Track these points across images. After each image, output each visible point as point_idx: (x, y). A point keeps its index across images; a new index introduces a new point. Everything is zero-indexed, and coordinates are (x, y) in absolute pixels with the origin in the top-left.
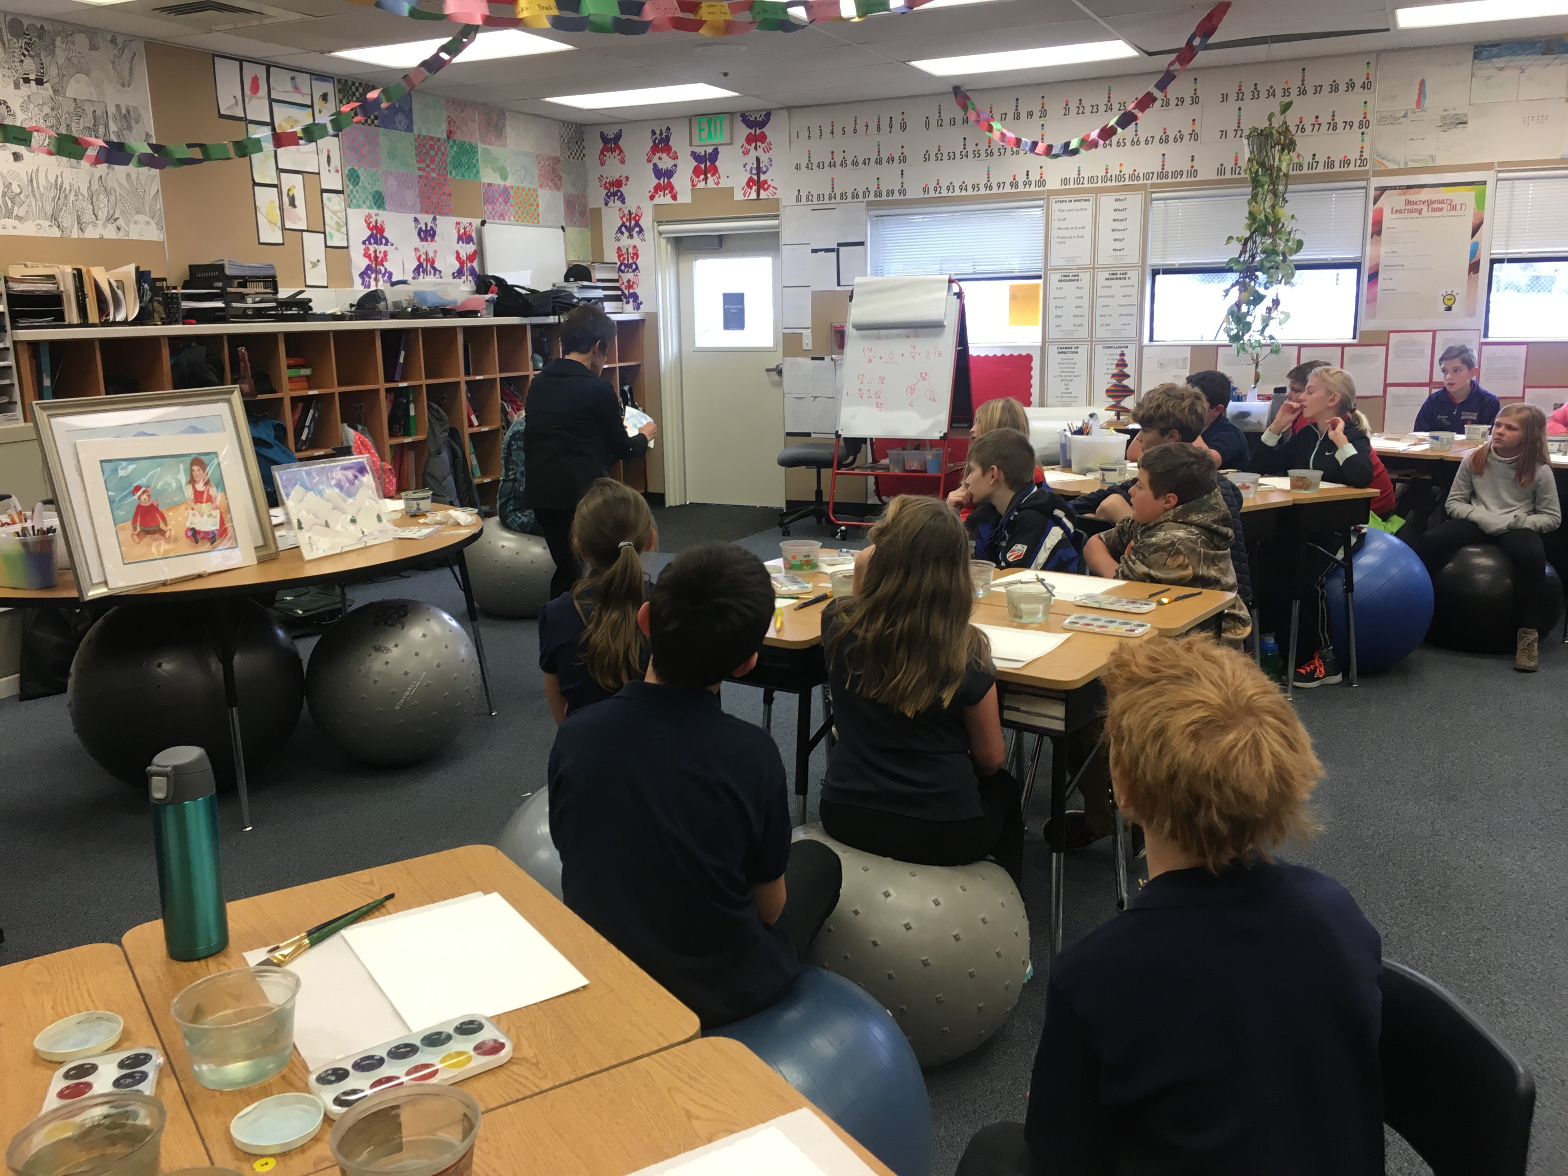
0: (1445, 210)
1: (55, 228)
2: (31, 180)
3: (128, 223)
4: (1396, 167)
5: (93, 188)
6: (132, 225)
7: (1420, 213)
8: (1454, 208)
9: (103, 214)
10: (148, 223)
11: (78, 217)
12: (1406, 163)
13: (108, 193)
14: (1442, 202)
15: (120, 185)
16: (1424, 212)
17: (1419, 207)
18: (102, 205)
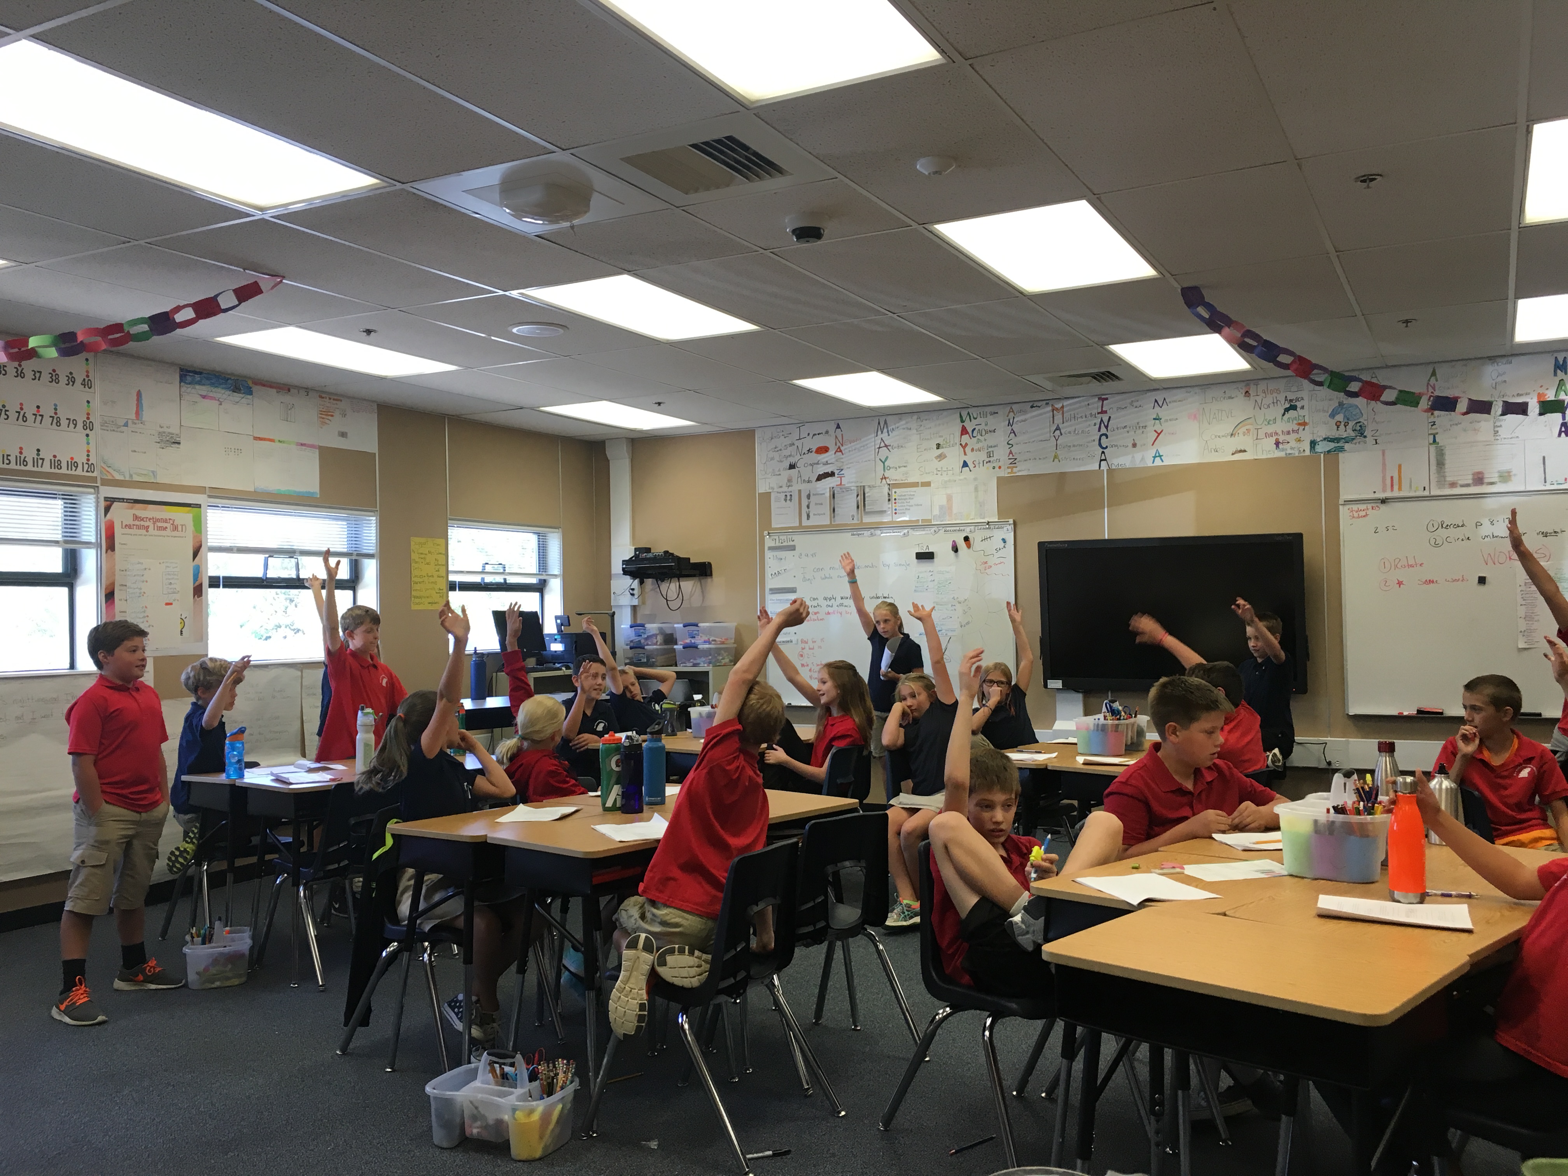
0: (168, 529)
4: (122, 478)
7: (147, 531)
8: (175, 528)
12: (131, 476)
14: (166, 521)
16: (151, 529)
17: (146, 524)
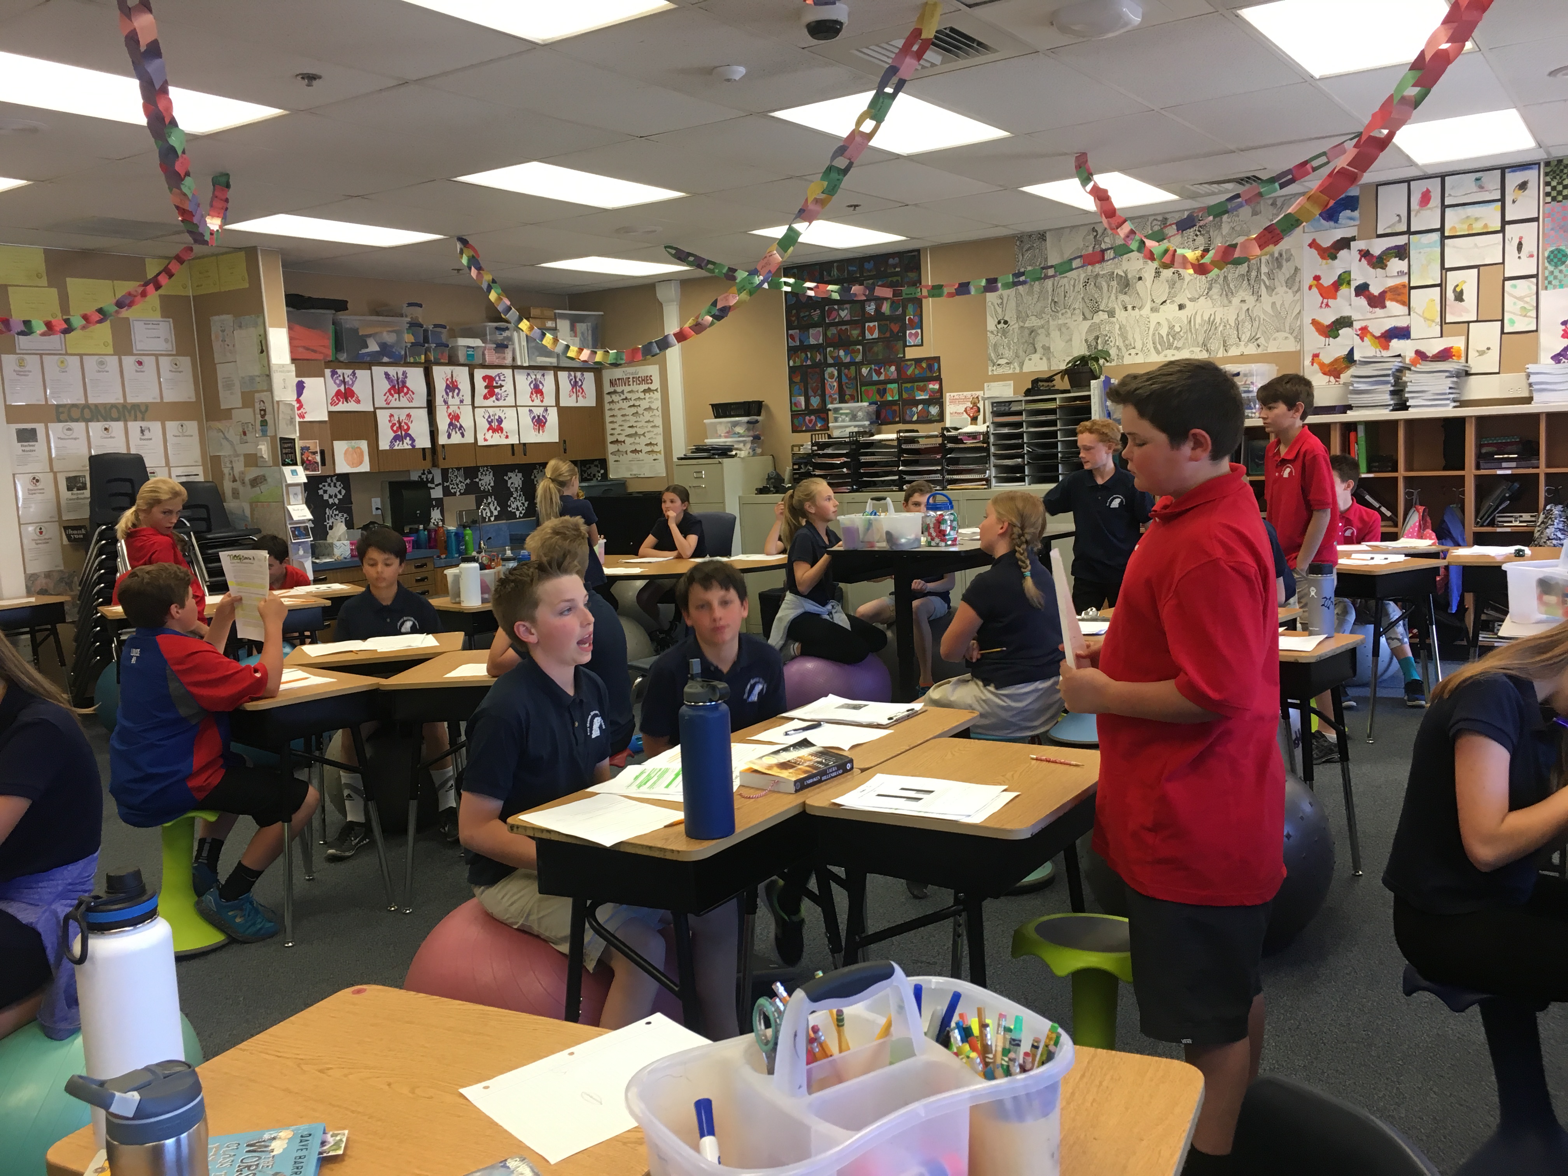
1: (1204, 352)
2: (1190, 321)
3: (1267, 340)
5: (1239, 319)
6: (1272, 342)
9: (1245, 337)
10: (1286, 338)
11: (1225, 342)
13: (1252, 320)
15: (1265, 312)
18: (1245, 330)
